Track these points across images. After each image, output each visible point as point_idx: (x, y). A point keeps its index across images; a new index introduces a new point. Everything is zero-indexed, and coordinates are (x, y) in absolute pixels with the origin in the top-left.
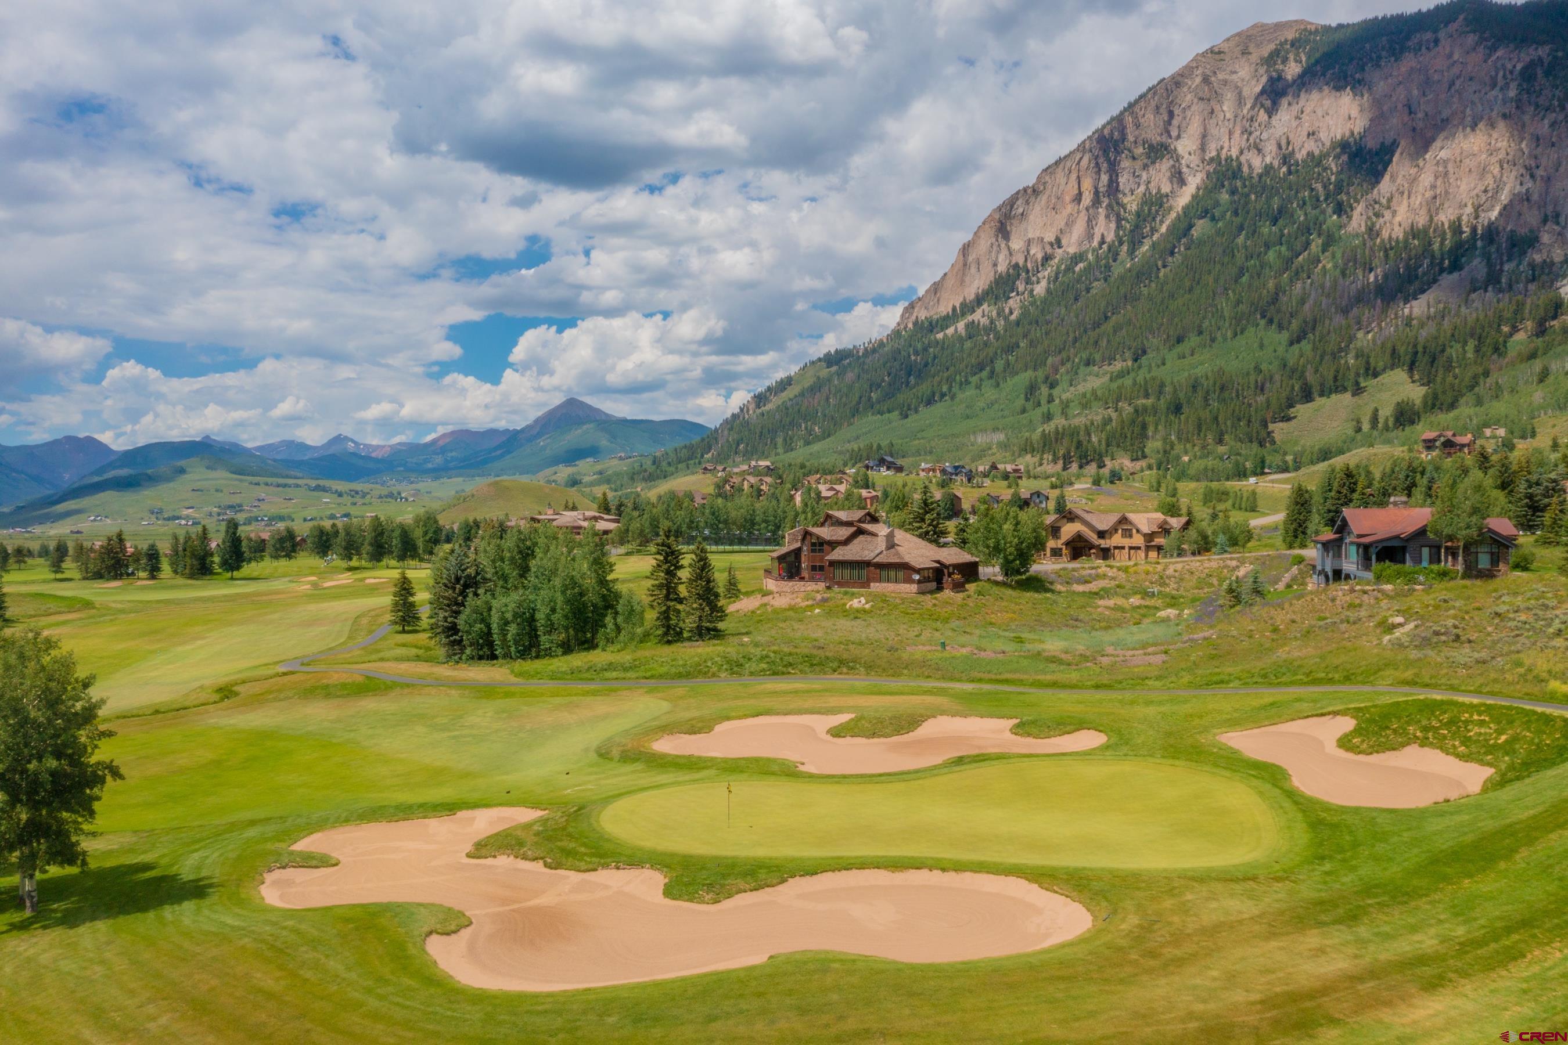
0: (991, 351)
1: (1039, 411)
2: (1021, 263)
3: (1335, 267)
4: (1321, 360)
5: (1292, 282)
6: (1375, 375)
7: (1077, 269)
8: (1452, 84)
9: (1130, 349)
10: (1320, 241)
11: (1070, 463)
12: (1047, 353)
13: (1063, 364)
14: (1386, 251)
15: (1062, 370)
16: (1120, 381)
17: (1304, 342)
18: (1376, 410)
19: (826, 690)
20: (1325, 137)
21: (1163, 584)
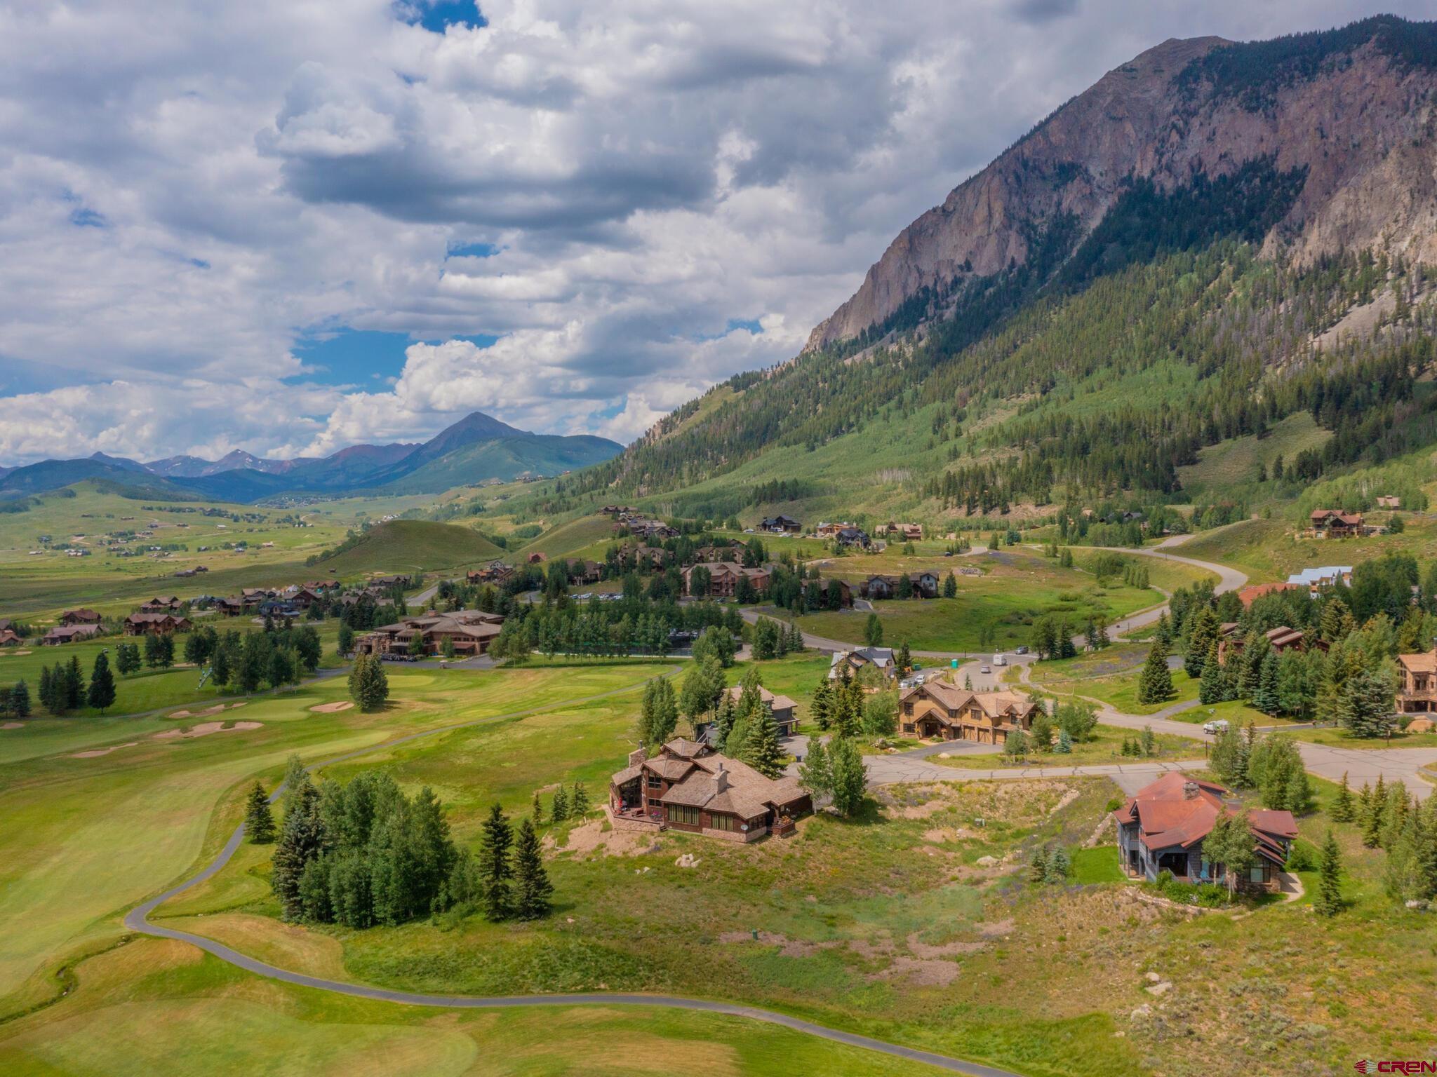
0: (899, 379)
1: (947, 447)
2: (931, 285)
3: (1246, 296)
4: (1230, 396)
5: (1202, 311)
6: (1281, 418)
7: (987, 293)
8: (1364, 108)
9: (1038, 381)
10: (1231, 269)
11: (975, 507)
12: (955, 383)
13: (971, 396)
14: (1296, 281)
15: (971, 402)
16: (1027, 417)
17: (1214, 376)
18: (1281, 458)
19: (625, 1024)
20: (1238, 158)
21: (993, 808)
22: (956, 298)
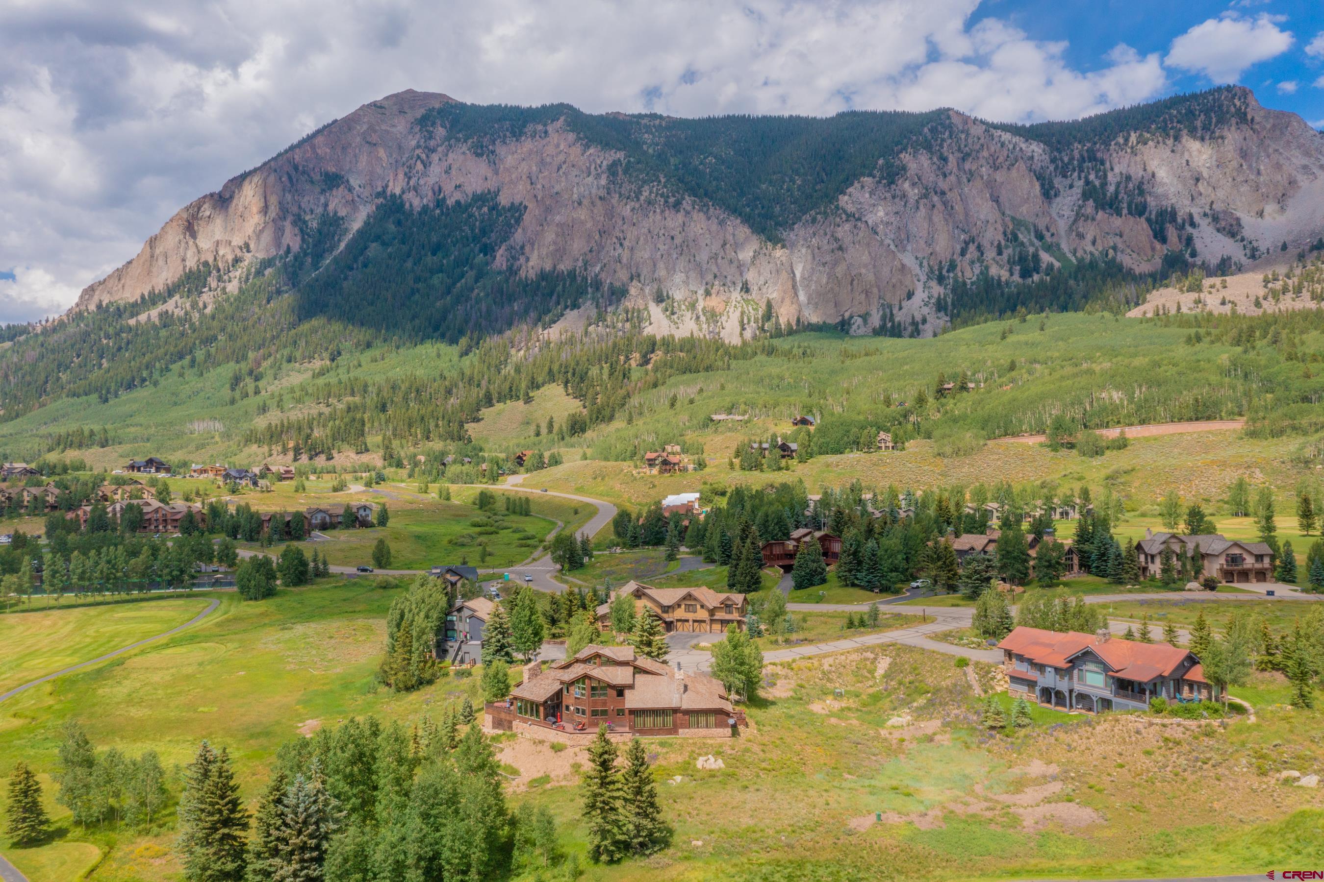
0: (188, 341)
1: (251, 402)
2: (211, 260)
3: (487, 295)
5: (454, 304)
7: (267, 273)
8: (560, 167)
9: (326, 350)
10: (472, 274)
11: (301, 454)
12: (247, 347)
13: (265, 359)
14: (524, 287)
15: (265, 364)
16: (322, 379)
17: (471, 355)
18: (549, 416)
20: (469, 190)
22: (238, 274)
